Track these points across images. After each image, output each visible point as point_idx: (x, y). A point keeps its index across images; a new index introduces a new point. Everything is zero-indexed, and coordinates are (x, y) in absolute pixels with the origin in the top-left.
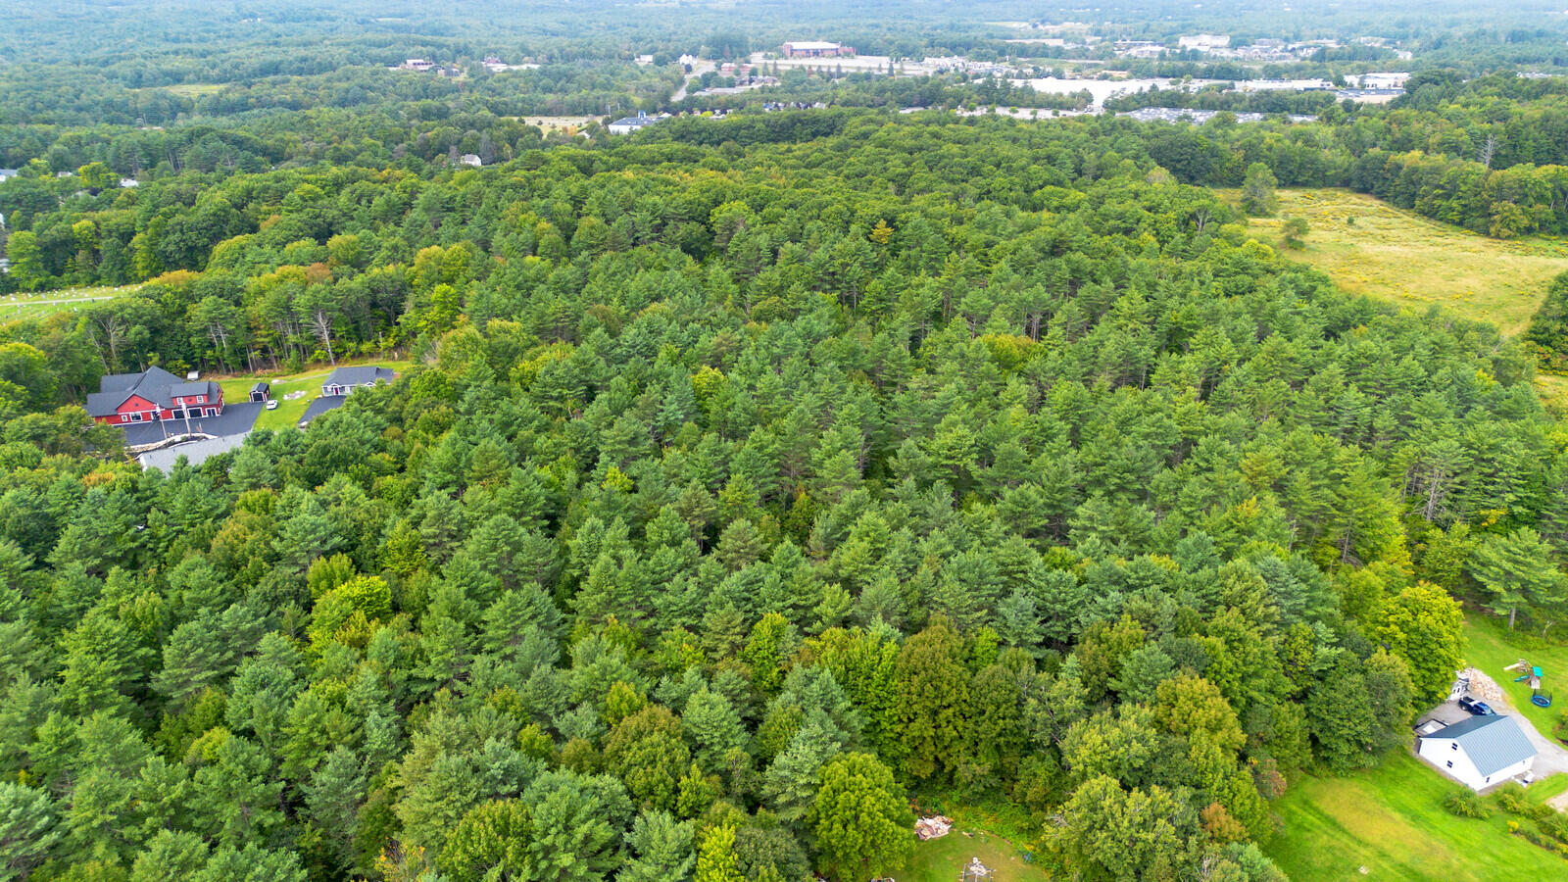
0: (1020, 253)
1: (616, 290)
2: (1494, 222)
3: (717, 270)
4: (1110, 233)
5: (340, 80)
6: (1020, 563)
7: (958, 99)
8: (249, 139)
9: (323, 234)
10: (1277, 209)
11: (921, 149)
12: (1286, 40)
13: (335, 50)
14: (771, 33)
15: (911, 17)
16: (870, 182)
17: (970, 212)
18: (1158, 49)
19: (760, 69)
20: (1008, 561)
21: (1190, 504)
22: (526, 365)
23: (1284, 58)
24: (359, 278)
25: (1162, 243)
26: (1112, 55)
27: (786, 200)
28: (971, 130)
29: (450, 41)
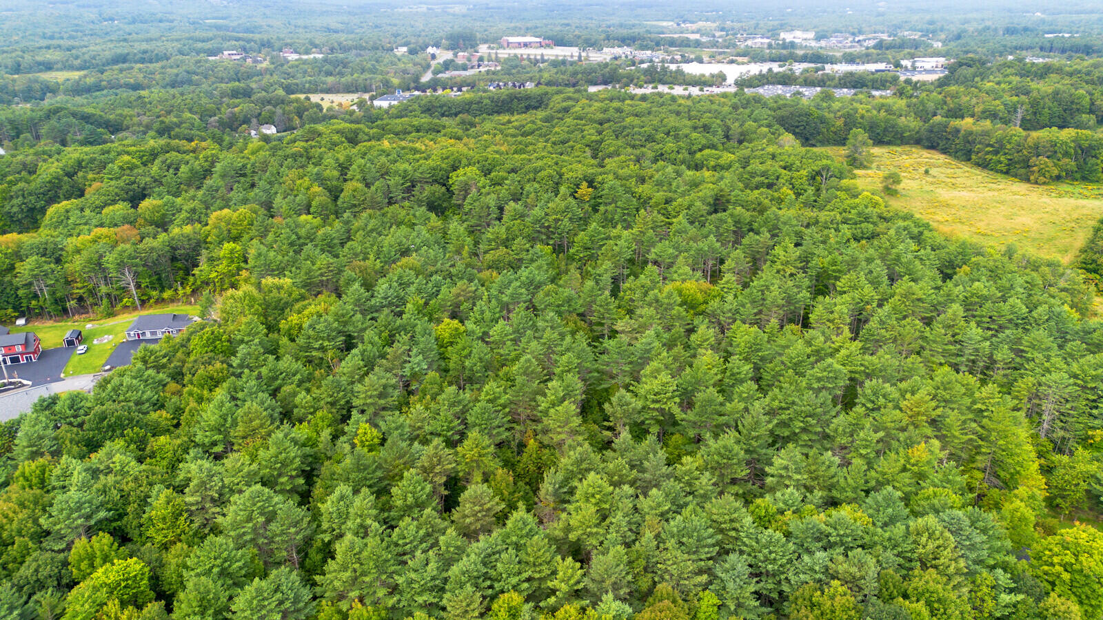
0: (693, 208)
1: (372, 245)
2: (1033, 172)
3: (456, 227)
4: (757, 188)
5: (171, 67)
6: (732, 521)
7: (630, 80)
8: (94, 115)
9: (135, 198)
10: (872, 162)
11: (609, 121)
12: (853, 34)
13: (169, 45)
14: (493, 30)
15: (591, 19)
16: (572, 147)
17: (650, 172)
18: (767, 41)
19: (486, 56)
20: (721, 519)
21: (866, 447)
22: (294, 318)
23: (854, 47)
24: (163, 237)
25: (798, 195)
26: (735, 46)
27: (508, 166)
28: (644, 105)
29: (257, 37)
